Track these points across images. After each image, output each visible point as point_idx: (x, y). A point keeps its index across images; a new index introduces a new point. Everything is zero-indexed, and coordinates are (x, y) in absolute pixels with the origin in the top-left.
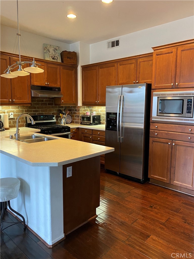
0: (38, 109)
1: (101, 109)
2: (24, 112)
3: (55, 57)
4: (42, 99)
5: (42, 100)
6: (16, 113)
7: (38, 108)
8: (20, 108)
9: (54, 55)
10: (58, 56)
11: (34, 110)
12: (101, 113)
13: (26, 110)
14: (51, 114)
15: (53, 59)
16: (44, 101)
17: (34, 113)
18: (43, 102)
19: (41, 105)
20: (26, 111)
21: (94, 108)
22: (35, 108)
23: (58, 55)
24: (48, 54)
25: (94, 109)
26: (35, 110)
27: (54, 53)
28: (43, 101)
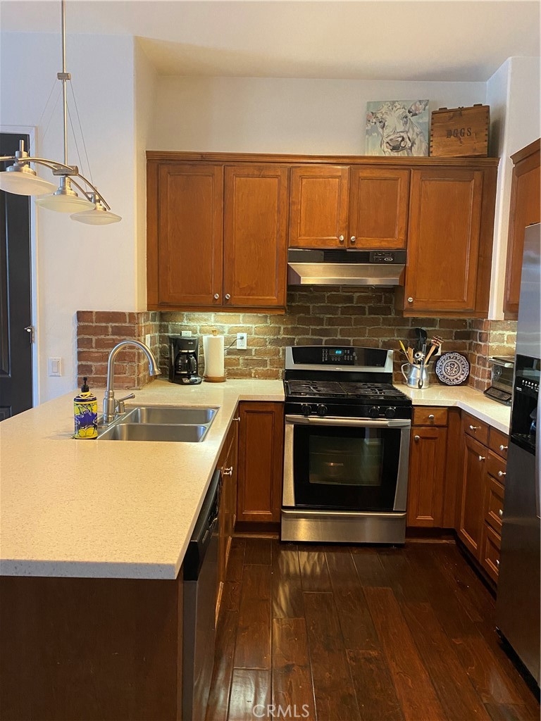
0: (329, 325)
2: (282, 332)
3: (403, 139)
4: (347, 294)
5: (348, 296)
6: (257, 336)
7: (331, 322)
8: (269, 321)
9: (402, 134)
10: (417, 135)
11: (314, 327)
13: (290, 326)
14: (381, 344)
15: (395, 148)
16: (355, 300)
17: (315, 337)
18: (353, 303)
19: (342, 314)
20: (287, 331)
22: (320, 322)
23: (417, 130)
24: (378, 133)
26: (321, 329)
27: (400, 128)
28: (350, 299)
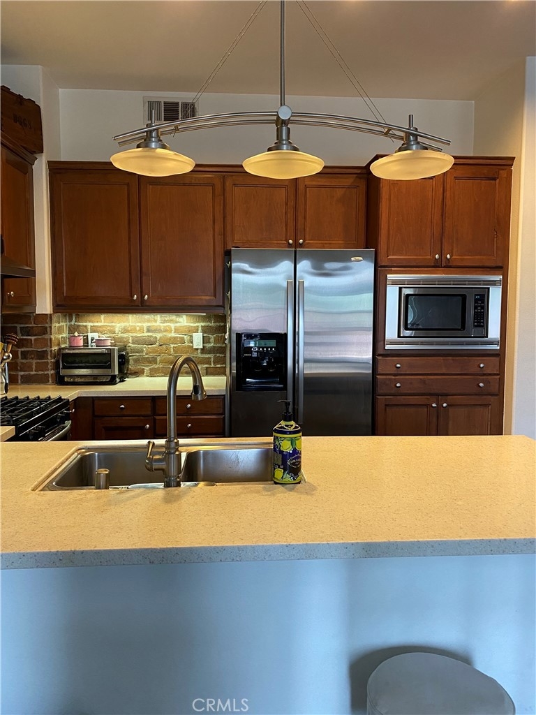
1: (127, 324)
12: (125, 335)
21: (90, 322)
25: (89, 324)
